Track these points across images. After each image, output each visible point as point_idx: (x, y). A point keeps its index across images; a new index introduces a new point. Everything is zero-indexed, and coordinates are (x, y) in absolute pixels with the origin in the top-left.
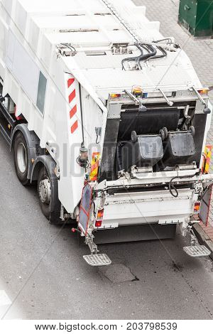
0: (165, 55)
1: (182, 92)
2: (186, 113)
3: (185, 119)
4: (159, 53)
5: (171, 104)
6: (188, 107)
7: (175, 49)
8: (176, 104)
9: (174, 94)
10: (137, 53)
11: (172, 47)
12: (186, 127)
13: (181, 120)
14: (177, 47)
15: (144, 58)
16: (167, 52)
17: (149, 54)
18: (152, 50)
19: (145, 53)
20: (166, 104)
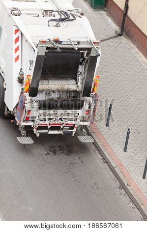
0: (75, 19)
1: (83, 42)
2: (85, 55)
3: (84, 59)
4: (71, 17)
5: (76, 49)
6: (86, 51)
7: (81, 16)
8: (79, 49)
9: (79, 43)
10: (58, 17)
11: (79, 14)
12: (84, 64)
13: (82, 59)
14: (82, 14)
15: (62, 20)
16: (77, 17)
17: (65, 18)
18: (67, 15)
19: (63, 17)
20: (73, 49)
